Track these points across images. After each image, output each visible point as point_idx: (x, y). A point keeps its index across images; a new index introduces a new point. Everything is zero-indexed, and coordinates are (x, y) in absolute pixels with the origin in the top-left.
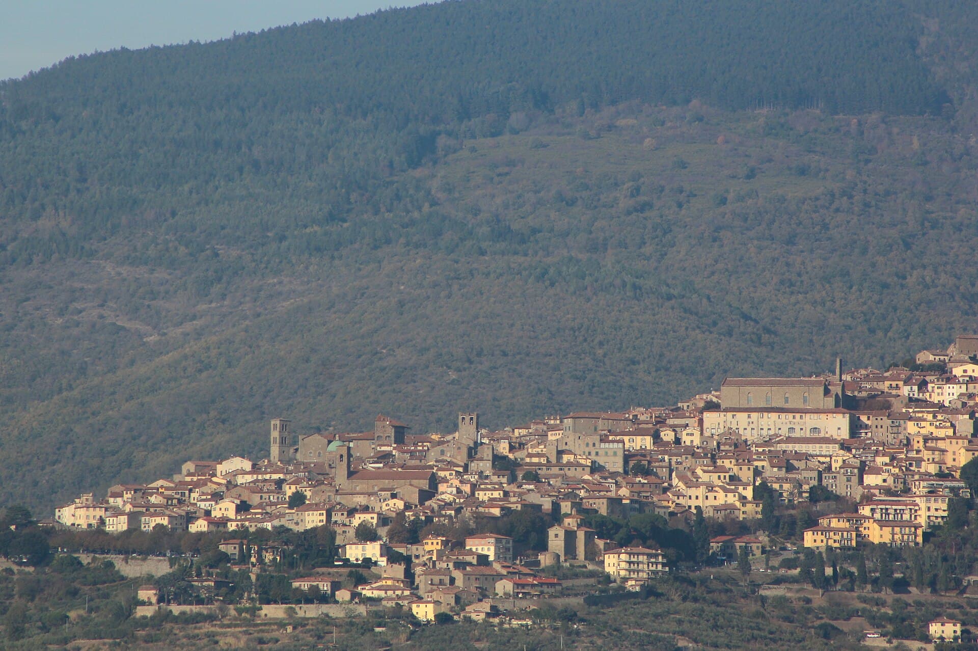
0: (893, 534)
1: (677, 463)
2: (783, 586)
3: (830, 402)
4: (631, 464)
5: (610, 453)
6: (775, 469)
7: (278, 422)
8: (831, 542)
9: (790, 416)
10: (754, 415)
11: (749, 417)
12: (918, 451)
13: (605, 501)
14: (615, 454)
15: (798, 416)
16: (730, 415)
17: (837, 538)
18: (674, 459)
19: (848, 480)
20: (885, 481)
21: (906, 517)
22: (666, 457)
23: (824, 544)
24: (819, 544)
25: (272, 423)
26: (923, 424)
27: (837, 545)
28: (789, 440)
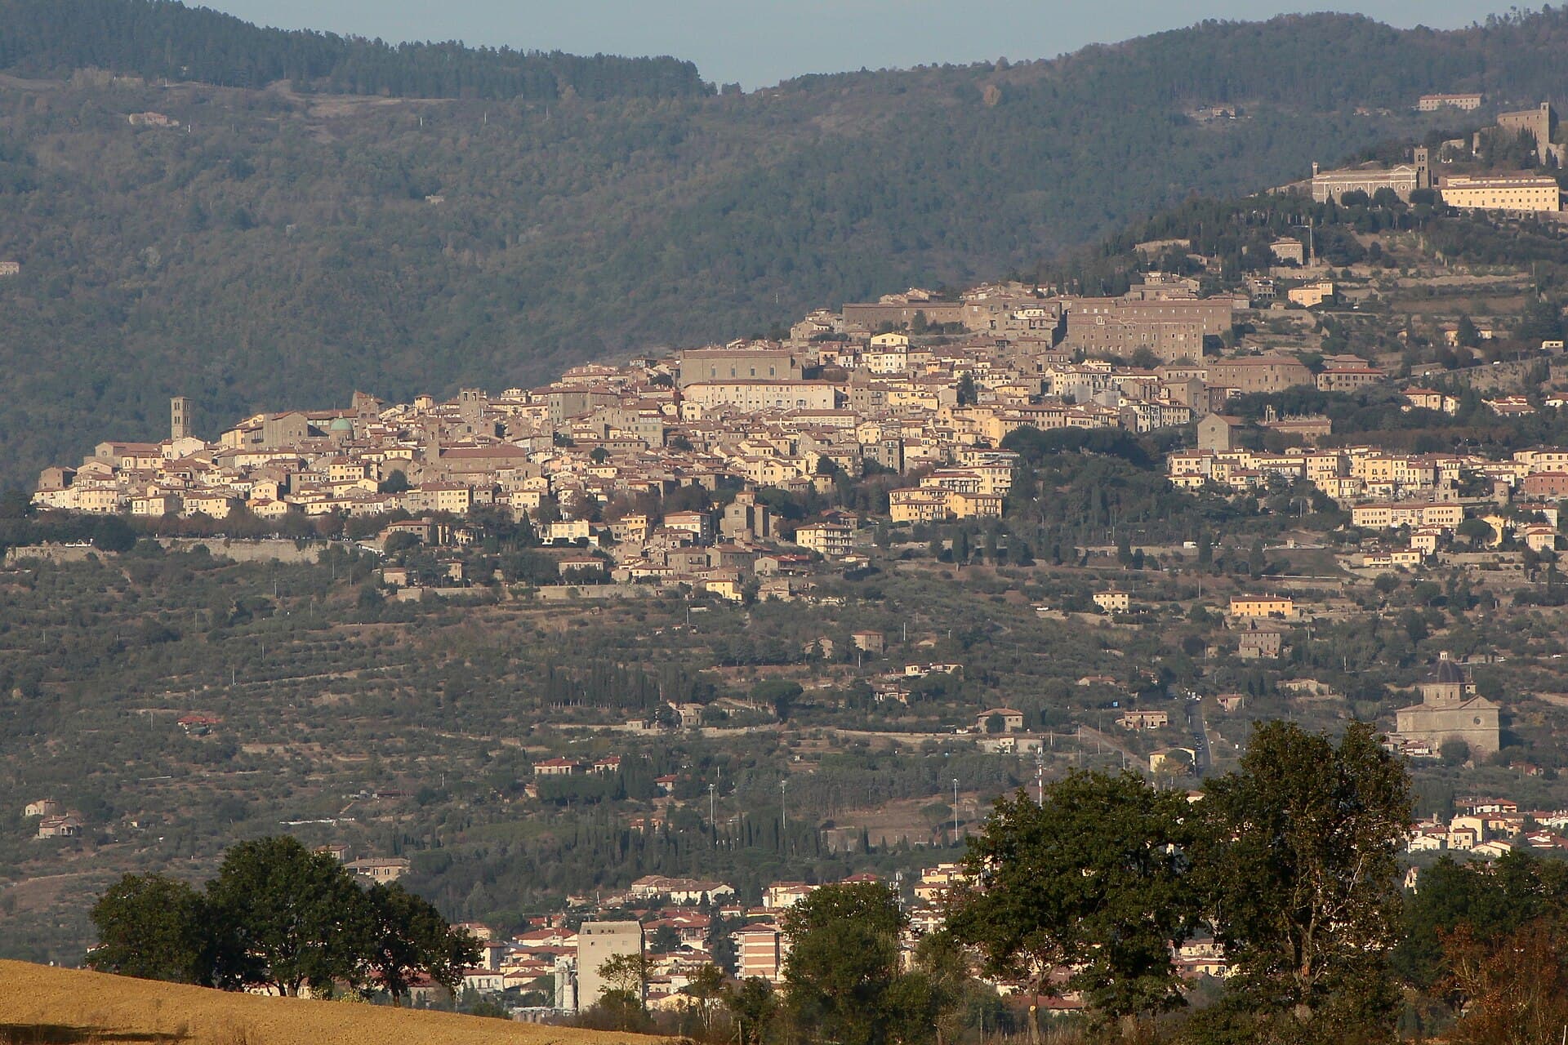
0: (977, 506)
1: (711, 438)
2: (913, 561)
3: (797, 374)
4: (670, 438)
5: (650, 428)
6: (818, 442)
7: (181, 401)
8: (924, 515)
9: (778, 388)
10: (742, 388)
11: (737, 389)
12: (945, 422)
13: (713, 477)
14: (655, 428)
15: (785, 388)
16: (718, 388)
17: (930, 511)
18: (707, 433)
19: (890, 452)
20: (925, 452)
21: (970, 489)
22: (699, 433)
23: (918, 517)
24: (913, 517)
25: (173, 401)
26: (905, 394)
27: (929, 518)
28: (804, 413)
